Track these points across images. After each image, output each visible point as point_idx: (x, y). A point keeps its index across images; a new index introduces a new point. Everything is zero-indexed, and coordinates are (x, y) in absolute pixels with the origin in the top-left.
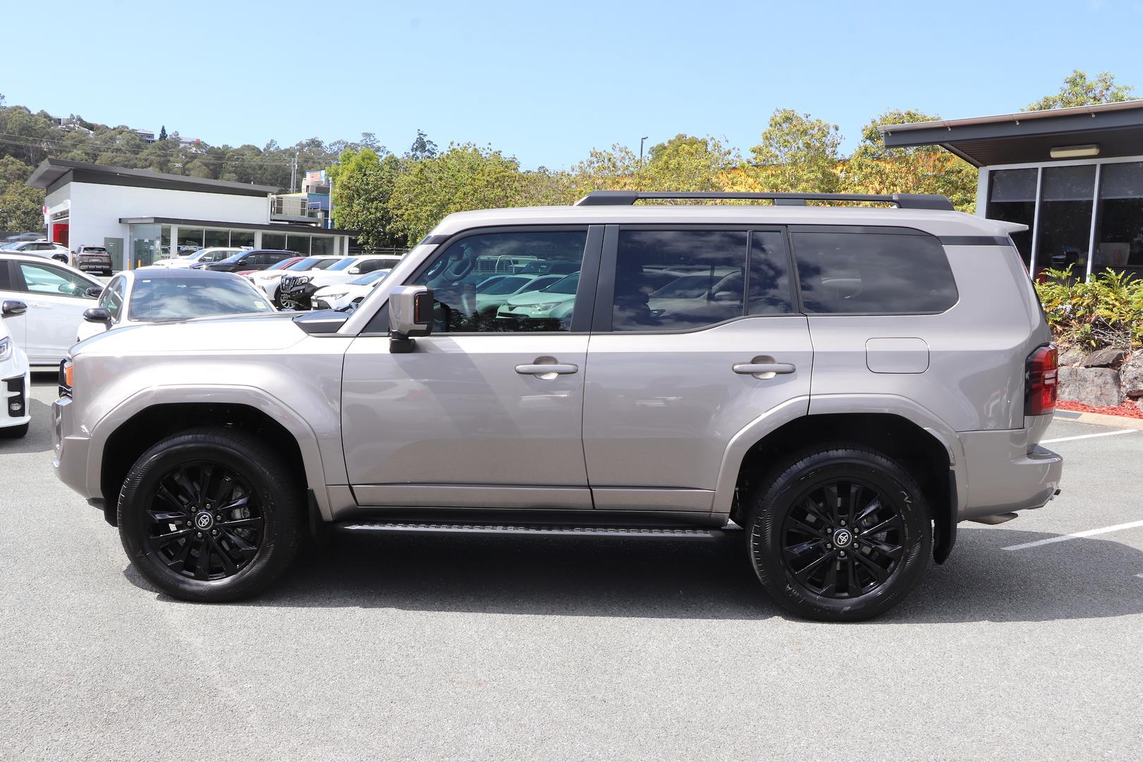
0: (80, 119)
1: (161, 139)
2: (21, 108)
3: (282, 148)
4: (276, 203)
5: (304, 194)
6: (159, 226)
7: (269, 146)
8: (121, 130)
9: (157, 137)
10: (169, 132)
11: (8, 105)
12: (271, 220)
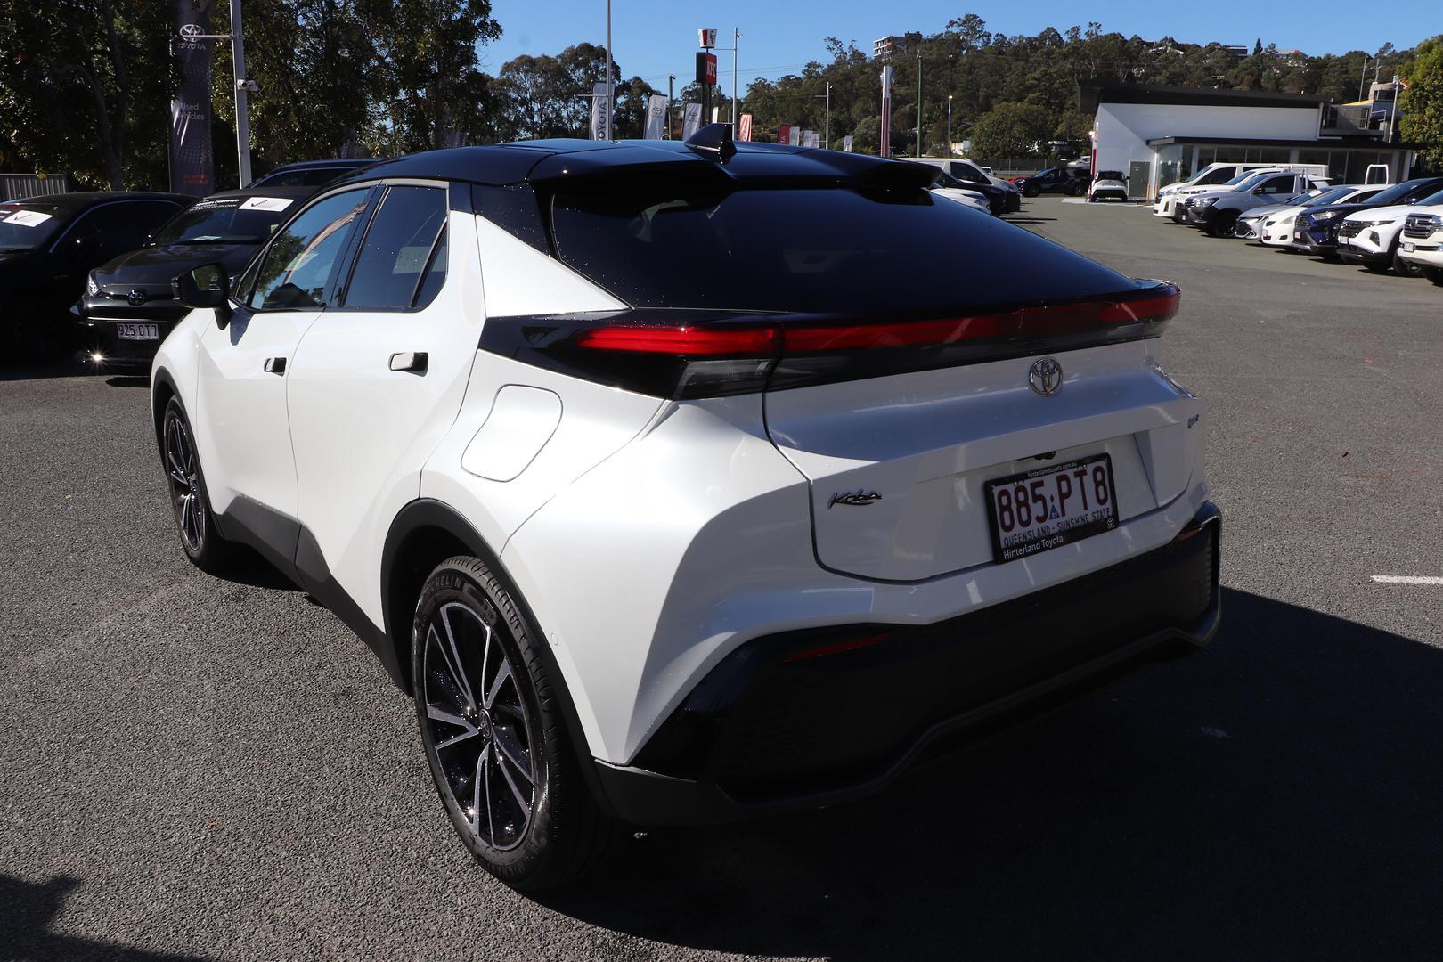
0: (1172, 40)
1: (1255, 53)
2: (1115, 34)
3: (1398, 51)
4: (1329, 115)
5: (1370, 102)
6: (1180, 147)
7: (1382, 52)
8: (1213, 48)
9: (1250, 52)
10: (1264, 46)
11: (1103, 34)
12: (1320, 135)
